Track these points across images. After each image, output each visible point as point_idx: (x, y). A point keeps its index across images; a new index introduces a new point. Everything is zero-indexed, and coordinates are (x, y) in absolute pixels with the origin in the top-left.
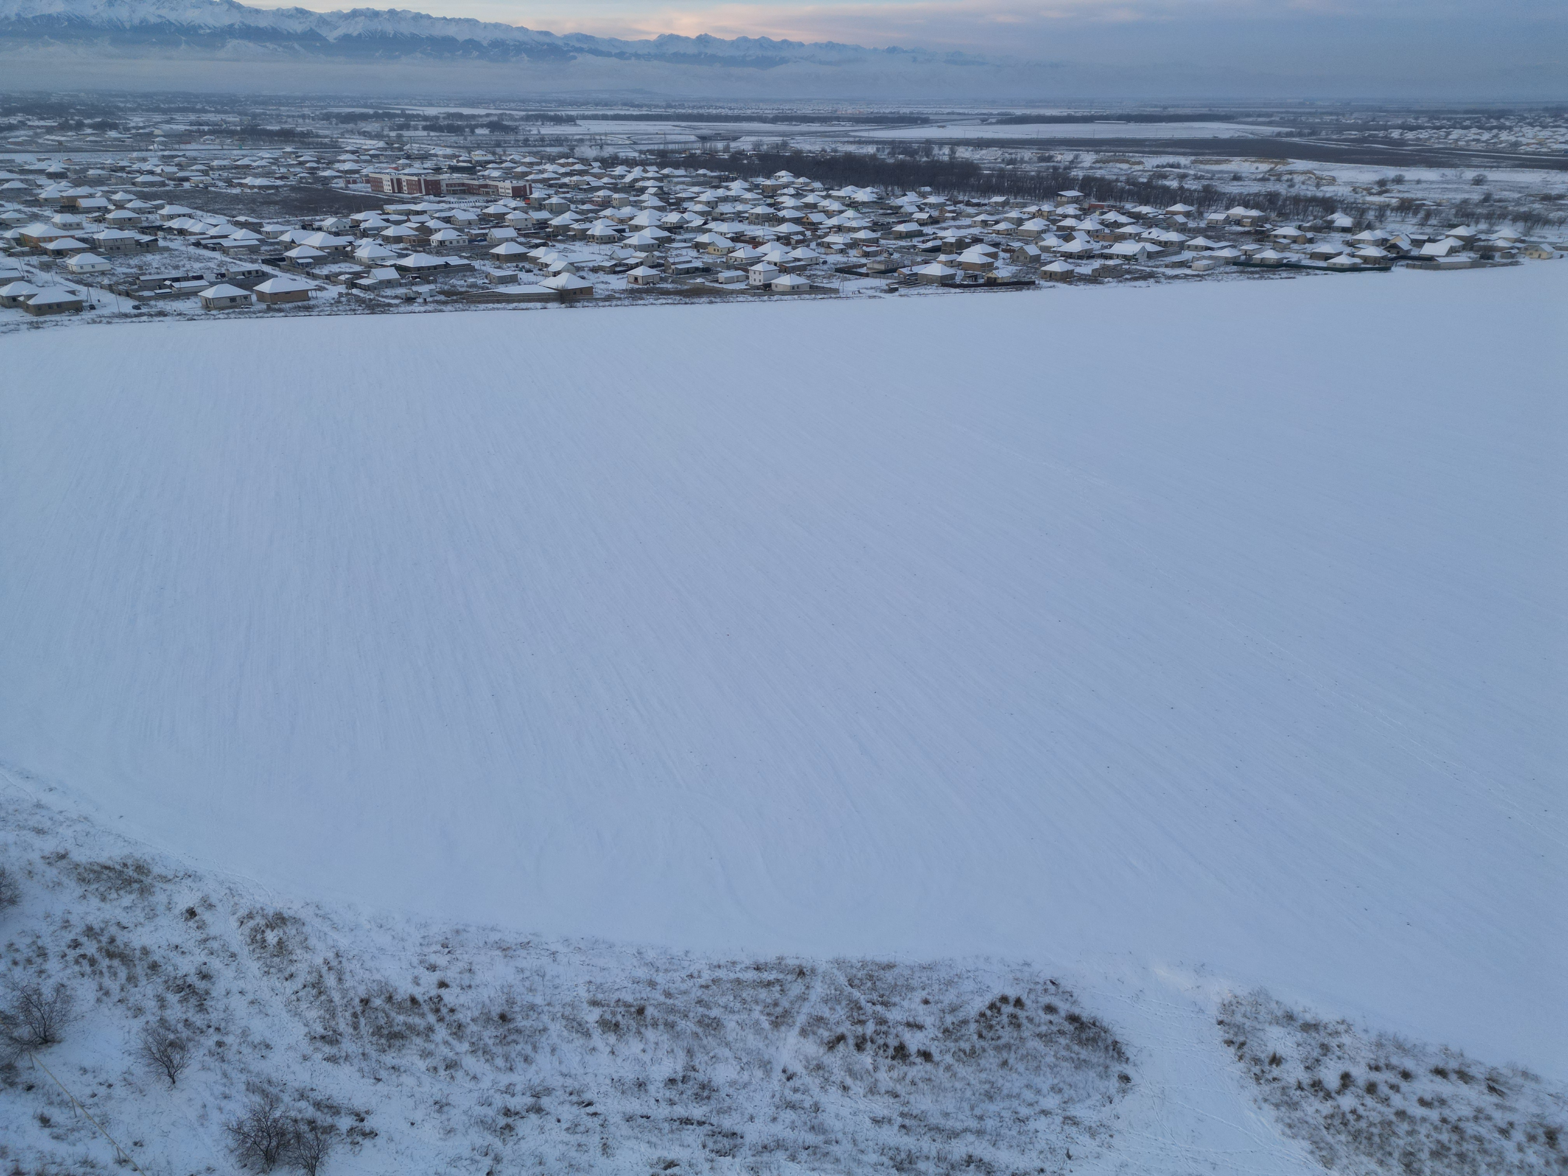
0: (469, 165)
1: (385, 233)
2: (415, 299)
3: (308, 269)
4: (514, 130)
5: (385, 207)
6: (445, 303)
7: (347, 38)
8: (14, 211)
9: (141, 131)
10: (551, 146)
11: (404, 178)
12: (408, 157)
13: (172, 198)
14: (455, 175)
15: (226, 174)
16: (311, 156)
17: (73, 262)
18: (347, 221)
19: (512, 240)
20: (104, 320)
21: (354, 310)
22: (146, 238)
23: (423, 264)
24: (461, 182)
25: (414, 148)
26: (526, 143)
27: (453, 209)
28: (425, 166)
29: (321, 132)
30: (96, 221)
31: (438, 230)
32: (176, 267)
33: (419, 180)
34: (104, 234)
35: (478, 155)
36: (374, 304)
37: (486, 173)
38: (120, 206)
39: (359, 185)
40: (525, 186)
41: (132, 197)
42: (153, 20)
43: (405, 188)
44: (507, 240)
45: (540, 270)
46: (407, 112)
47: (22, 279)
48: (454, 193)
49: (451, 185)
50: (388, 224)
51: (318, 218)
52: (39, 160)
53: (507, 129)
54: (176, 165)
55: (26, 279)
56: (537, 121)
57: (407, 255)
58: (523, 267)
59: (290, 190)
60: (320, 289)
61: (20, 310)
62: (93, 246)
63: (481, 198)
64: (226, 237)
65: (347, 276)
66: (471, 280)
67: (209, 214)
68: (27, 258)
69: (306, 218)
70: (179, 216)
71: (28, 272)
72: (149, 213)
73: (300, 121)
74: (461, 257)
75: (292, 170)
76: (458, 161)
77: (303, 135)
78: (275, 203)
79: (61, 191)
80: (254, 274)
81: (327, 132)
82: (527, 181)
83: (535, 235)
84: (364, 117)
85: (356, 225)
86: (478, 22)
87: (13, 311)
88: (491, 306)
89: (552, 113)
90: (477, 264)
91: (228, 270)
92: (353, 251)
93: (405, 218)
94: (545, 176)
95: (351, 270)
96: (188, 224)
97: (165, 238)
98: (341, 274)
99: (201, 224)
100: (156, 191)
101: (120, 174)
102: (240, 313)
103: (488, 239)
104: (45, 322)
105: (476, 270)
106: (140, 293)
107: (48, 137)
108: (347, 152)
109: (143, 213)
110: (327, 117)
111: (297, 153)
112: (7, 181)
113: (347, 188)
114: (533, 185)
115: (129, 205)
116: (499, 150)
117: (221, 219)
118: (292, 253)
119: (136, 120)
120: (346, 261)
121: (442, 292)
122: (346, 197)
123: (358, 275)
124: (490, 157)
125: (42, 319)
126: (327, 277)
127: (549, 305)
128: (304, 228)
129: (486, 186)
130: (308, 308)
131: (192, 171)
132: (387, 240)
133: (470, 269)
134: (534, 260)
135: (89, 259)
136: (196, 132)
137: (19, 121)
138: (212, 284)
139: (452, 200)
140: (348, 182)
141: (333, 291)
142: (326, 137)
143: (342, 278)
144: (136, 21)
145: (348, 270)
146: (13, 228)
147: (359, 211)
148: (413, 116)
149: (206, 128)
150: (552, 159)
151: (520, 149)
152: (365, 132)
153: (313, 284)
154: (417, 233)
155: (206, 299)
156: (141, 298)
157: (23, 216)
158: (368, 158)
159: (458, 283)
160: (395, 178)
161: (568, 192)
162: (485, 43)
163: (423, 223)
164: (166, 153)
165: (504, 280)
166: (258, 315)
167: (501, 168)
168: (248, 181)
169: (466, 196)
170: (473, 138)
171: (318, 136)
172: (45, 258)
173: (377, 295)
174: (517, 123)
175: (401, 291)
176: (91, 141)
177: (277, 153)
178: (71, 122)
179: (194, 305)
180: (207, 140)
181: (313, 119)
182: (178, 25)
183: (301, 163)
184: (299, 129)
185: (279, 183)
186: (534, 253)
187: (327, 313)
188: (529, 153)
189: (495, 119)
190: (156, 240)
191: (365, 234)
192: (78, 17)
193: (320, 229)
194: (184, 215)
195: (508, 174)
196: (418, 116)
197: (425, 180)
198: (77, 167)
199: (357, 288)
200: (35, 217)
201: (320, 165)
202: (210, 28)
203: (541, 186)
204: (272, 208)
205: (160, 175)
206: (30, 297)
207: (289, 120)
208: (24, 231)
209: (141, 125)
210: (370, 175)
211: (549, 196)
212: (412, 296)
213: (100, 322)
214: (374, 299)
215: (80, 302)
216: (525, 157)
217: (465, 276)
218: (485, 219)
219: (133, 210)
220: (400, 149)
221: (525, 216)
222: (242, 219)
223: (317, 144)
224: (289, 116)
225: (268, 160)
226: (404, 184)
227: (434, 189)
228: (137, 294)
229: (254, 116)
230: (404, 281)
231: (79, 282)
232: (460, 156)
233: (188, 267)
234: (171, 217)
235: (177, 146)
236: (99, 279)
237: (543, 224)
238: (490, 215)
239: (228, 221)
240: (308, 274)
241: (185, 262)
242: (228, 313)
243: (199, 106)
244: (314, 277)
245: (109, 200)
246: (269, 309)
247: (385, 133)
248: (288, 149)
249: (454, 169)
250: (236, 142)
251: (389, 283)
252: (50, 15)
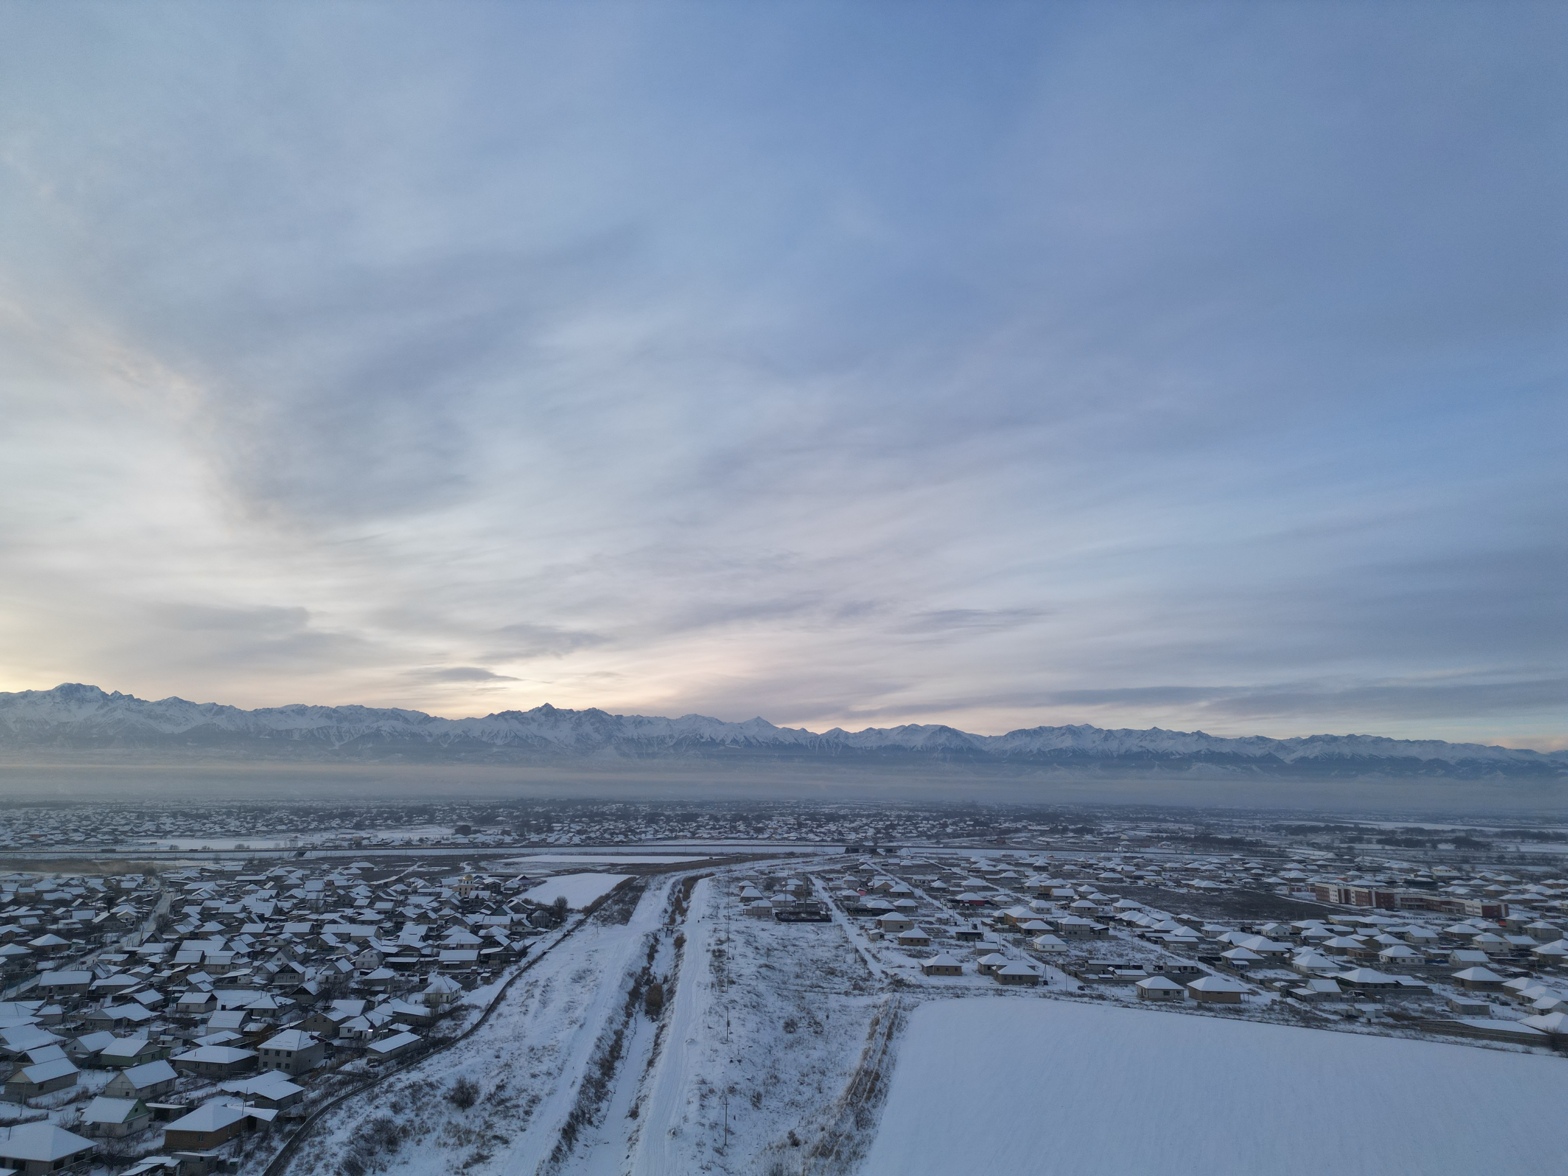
0: (1429, 880)
1: (1328, 943)
2: (1357, 1017)
3: (1242, 972)
4: (1487, 846)
5: (1330, 916)
6: (1393, 1027)
7: (1303, 760)
8: (1005, 895)
9: (1111, 836)
10: (1534, 864)
11: (1353, 889)
12: (1359, 869)
13: (1126, 893)
14: (1412, 890)
15: (1176, 875)
16: (1257, 863)
17: (1038, 941)
18: (1288, 928)
19: (1482, 965)
20: (1053, 996)
21: (1287, 1021)
22: (1100, 926)
23: (1369, 980)
24: (1420, 897)
25: (1367, 861)
26: (1501, 860)
27: (1408, 924)
28: (1378, 878)
29: (1270, 842)
30: (1062, 908)
31: (1388, 946)
32: (1121, 956)
33: (1370, 892)
34: (1066, 919)
35: (1440, 871)
36: (1310, 1018)
37: (1450, 889)
38: (1083, 896)
39: (1303, 893)
40: (1499, 907)
41: (1093, 890)
42: (1135, 749)
43: (1353, 900)
44: (1475, 964)
45: (1521, 1004)
46: (1361, 826)
47: (998, 951)
48: (1410, 908)
49: (1407, 900)
50: (1332, 935)
51: (1258, 922)
52: (1031, 856)
53: (1477, 845)
54: (1135, 865)
55: (1001, 952)
56: (1515, 838)
57: (1351, 969)
58: (1497, 998)
59: (1233, 893)
60: (1253, 993)
61: (991, 978)
62: (1056, 929)
63: (1442, 915)
64: (1168, 932)
65: (1283, 983)
66: (1428, 1005)
67: (1156, 910)
68: (1005, 934)
69: (1246, 921)
70: (1130, 909)
71: (1003, 946)
72: (1106, 904)
73: (1251, 831)
74: (1415, 977)
75: (1237, 875)
76: (1416, 876)
77: (1251, 843)
78: (1219, 905)
79: (1041, 882)
80: (1189, 970)
81: (1275, 842)
82: (1503, 901)
83: (1513, 963)
84: (1315, 830)
85: (1297, 932)
86: (1444, 743)
87: (986, 977)
88: (1452, 1038)
89: (1536, 831)
90: (1435, 988)
91: (1166, 963)
92: (1291, 958)
93: (1352, 930)
94: (1527, 896)
95: (1288, 978)
96: (1136, 917)
97: (1115, 928)
98: (1276, 980)
99: (1148, 918)
100: (1115, 886)
101: (1088, 870)
102: (1171, 1007)
103: (1450, 960)
104: (1008, 990)
105: (1433, 994)
106: (1087, 976)
107: (1040, 838)
108: (1294, 861)
109: (1101, 904)
110: (1277, 829)
111: (1244, 860)
112: (1005, 871)
113: (1291, 895)
114: (1510, 906)
115: (1090, 897)
116: (1467, 867)
117: (1166, 915)
118: (1229, 954)
119: (1109, 827)
120: (1282, 968)
121: (1390, 1015)
122: (1290, 904)
123: (1294, 984)
124: (1455, 873)
125: (1005, 987)
126: (1262, 982)
127: (1534, 1049)
128: (1243, 930)
129: (1449, 903)
130: (1239, 1012)
131: (1147, 871)
132: (1330, 950)
133: (1425, 992)
134: (1512, 992)
135: (1051, 939)
136: (1155, 838)
137: (1023, 826)
138: (1150, 975)
139: (1407, 914)
140: (1293, 890)
141: (1266, 997)
142: (1274, 846)
143: (1277, 984)
144: (1122, 751)
145: (1284, 977)
146: (1001, 908)
147: (1301, 918)
148: (1367, 830)
149: (1164, 835)
150: (1536, 879)
151: (1493, 867)
152: (1314, 843)
153: (1246, 987)
154: (1364, 947)
155: (1143, 989)
156: (1085, 980)
157: (1010, 899)
158: (1316, 867)
159: (1411, 1006)
160: (1342, 888)
161: (1559, 917)
162: (1452, 762)
163: (1371, 937)
164: (1128, 855)
165: (1469, 1011)
166: (1188, 1011)
167: (1469, 885)
168: (1196, 882)
169: (1424, 912)
170: (1434, 853)
171: (1266, 845)
172: (1018, 936)
173: (1314, 1008)
174: (1490, 840)
175: (1342, 1007)
176: (1071, 843)
177: (1225, 859)
178: (1059, 827)
179: (1131, 993)
180: (1164, 845)
181: (1263, 830)
182: (1154, 752)
183: (1247, 869)
184: (1248, 839)
185: (1224, 886)
186: (1511, 983)
187: (1258, 1019)
188: (1504, 871)
189: (1463, 834)
190: (1108, 929)
191: (1305, 942)
192: (1080, 749)
193: (1259, 933)
194: (1134, 909)
195: (1477, 892)
196: (1373, 829)
197: (1377, 893)
198: (1057, 863)
199: (1292, 997)
200: (1018, 901)
201: (1266, 872)
202: (1180, 754)
203: (1521, 907)
204: (1214, 909)
205: (1119, 873)
206: (1000, 967)
207: (1240, 830)
208: (1008, 912)
209: (1112, 830)
210: (1317, 884)
211: (1533, 920)
212: (1354, 1013)
213: (1050, 997)
214: (1310, 1012)
215: (1038, 976)
216: (1499, 875)
217: (1419, 999)
218: (1446, 939)
219: (1093, 901)
220: (1351, 861)
221: (1499, 939)
222: (1185, 916)
223: (1265, 852)
224: (1240, 827)
225: (1216, 865)
226: (1353, 895)
227: (1386, 902)
228: (1084, 976)
229: (1209, 826)
230: (1345, 996)
231: (1039, 959)
232: (1420, 871)
233: (1130, 956)
234: (1123, 910)
235: (1137, 849)
236: (1055, 959)
237: (1523, 952)
238: (1454, 935)
239: (1173, 918)
240: (1242, 976)
241: (1129, 951)
242: (1161, 1006)
243: (1161, 817)
244: (1249, 980)
245: (1076, 891)
246: (1199, 1007)
247: (1335, 845)
248: (1236, 856)
249: (1410, 883)
250: (1189, 848)
251: (1328, 997)
252: (1061, 749)
